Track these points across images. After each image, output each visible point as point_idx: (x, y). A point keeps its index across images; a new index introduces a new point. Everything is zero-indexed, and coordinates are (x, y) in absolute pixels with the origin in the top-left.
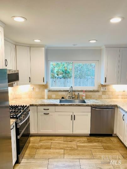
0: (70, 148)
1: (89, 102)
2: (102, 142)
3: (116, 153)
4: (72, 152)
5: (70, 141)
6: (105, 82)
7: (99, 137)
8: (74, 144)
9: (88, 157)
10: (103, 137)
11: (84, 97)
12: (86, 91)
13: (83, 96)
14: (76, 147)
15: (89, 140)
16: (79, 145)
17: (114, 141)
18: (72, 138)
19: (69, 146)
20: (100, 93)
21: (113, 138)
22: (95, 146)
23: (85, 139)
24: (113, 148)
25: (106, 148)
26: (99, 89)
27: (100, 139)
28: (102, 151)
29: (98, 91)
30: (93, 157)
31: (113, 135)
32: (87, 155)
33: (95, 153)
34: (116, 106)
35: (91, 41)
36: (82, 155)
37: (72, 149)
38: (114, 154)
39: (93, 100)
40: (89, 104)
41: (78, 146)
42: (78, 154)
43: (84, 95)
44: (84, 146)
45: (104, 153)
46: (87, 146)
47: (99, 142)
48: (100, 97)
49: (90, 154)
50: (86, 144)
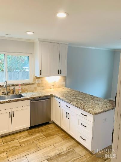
0: (13, 148)
1: (27, 95)
2: (42, 131)
3: (57, 138)
4: (17, 151)
5: (11, 140)
6: (41, 74)
7: (38, 128)
8: (16, 143)
9: (34, 150)
10: (42, 127)
11: (20, 92)
12: (21, 85)
13: (19, 90)
14: (19, 145)
15: (30, 133)
16: (21, 141)
17: (52, 127)
18: (12, 137)
19: (11, 146)
20: (35, 86)
21: (50, 125)
22: (38, 137)
23: (26, 133)
24: (53, 134)
25: (48, 136)
26: (34, 81)
27: (40, 129)
28: (45, 140)
29: (33, 84)
30: (38, 149)
31: (50, 122)
32: (32, 148)
33: (40, 144)
34: (52, 96)
35: (28, 33)
36: (27, 150)
37: (16, 148)
38: (55, 139)
39: (30, 93)
40: (28, 97)
41: (20, 143)
42: (24, 151)
43: (20, 88)
44: (27, 141)
45: (47, 141)
46: (30, 140)
47: (39, 132)
48: (35, 90)
49: (35, 147)
50: (28, 138)
